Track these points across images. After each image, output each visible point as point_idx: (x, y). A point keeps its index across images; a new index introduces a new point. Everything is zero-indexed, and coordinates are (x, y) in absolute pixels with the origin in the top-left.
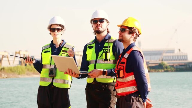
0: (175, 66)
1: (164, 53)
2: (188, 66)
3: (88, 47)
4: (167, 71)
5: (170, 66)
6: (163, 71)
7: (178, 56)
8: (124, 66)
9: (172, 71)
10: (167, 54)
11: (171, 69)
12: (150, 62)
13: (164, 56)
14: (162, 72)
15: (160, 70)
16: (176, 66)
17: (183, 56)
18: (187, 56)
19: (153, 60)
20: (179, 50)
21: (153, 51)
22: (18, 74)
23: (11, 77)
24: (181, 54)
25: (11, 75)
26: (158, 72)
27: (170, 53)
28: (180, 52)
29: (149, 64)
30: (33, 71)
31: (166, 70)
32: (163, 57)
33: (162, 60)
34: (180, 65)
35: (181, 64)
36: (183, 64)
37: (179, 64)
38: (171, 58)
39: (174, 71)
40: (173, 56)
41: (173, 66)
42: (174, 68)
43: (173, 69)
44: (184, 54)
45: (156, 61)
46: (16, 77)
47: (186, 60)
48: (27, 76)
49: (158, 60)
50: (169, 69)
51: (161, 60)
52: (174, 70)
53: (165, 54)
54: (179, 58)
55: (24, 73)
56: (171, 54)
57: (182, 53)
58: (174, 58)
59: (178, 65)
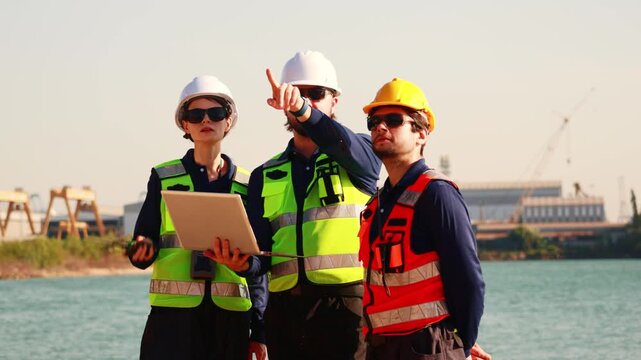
0: (561, 239)
1: (526, 196)
2: (605, 242)
3: (269, 175)
4: (537, 257)
5: (545, 241)
6: (522, 255)
7: (572, 207)
8: (403, 233)
9: (553, 257)
10: (536, 201)
11: (549, 250)
12: (481, 227)
13: (526, 208)
14: (519, 259)
15: (514, 255)
16: (567, 239)
17: (587, 207)
18: (602, 206)
19: (488, 221)
20: (577, 187)
21: (488, 190)
22: (37, 264)
23: (14, 277)
24: (584, 202)
25: (16, 270)
26: (507, 258)
27: (546, 196)
28: (580, 194)
29: (478, 232)
30: (88, 256)
31: (532, 252)
32: (522, 209)
33: (520, 221)
34: (580, 238)
35: (582, 234)
36: (590, 233)
37: (576, 233)
38: (551, 214)
39: (558, 256)
40: (555, 208)
41: (555, 240)
42: (561, 246)
43: (556, 249)
44: (590, 202)
45: (501, 223)
46: (32, 276)
47: (601, 218)
48: (67, 273)
49: (506, 220)
50: (544, 252)
51: (516, 218)
52: (561, 254)
53: (528, 201)
54: (577, 213)
55: (59, 263)
56: (550, 201)
57: (586, 196)
58: (560, 213)
59: (573, 236)
